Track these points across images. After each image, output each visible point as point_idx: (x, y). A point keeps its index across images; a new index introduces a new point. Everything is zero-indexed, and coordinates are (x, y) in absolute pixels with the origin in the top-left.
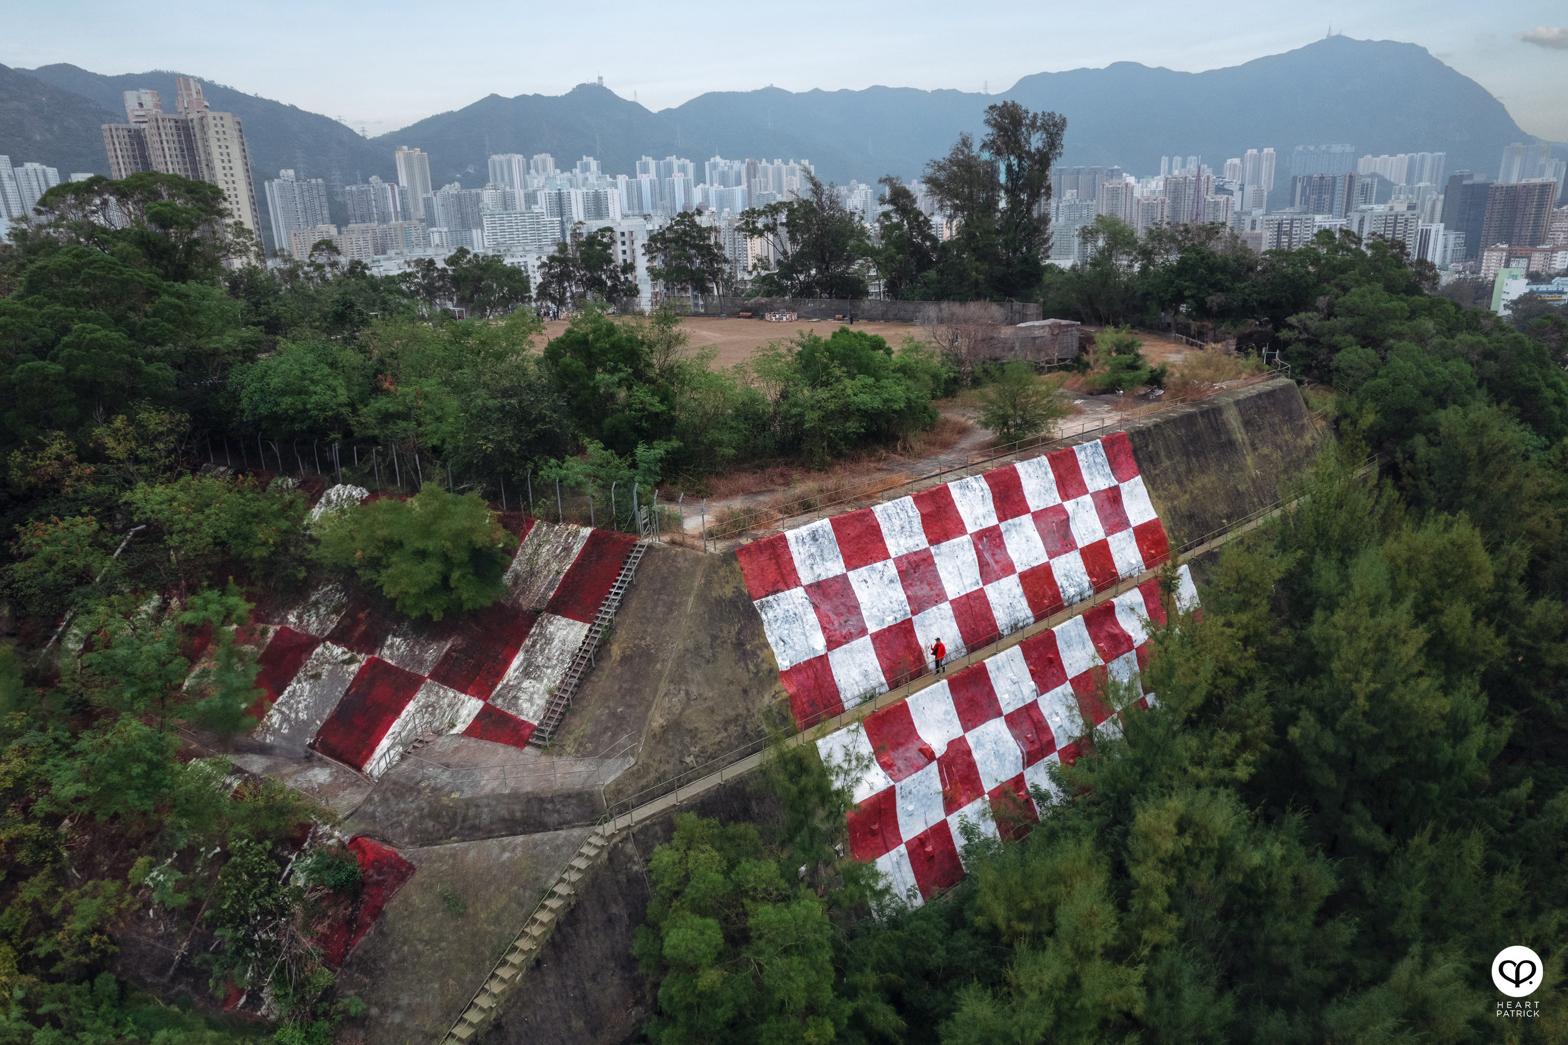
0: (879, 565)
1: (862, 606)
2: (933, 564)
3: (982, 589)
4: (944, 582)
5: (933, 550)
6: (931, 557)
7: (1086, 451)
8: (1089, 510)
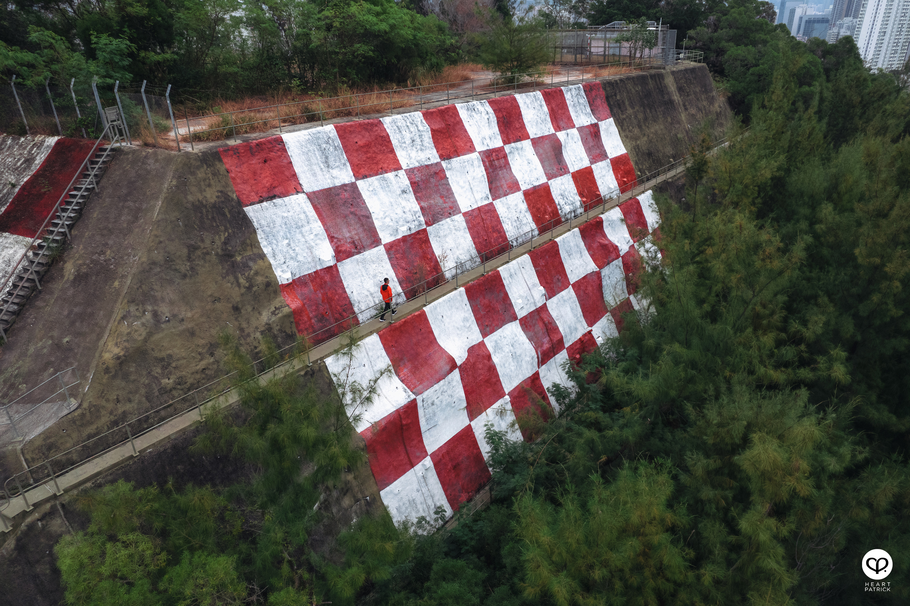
0: (390, 175)
1: (374, 216)
2: (445, 178)
3: (491, 204)
4: (456, 195)
5: (444, 164)
6: (443, 170)
7: (571, 92)
8: (577, 141)
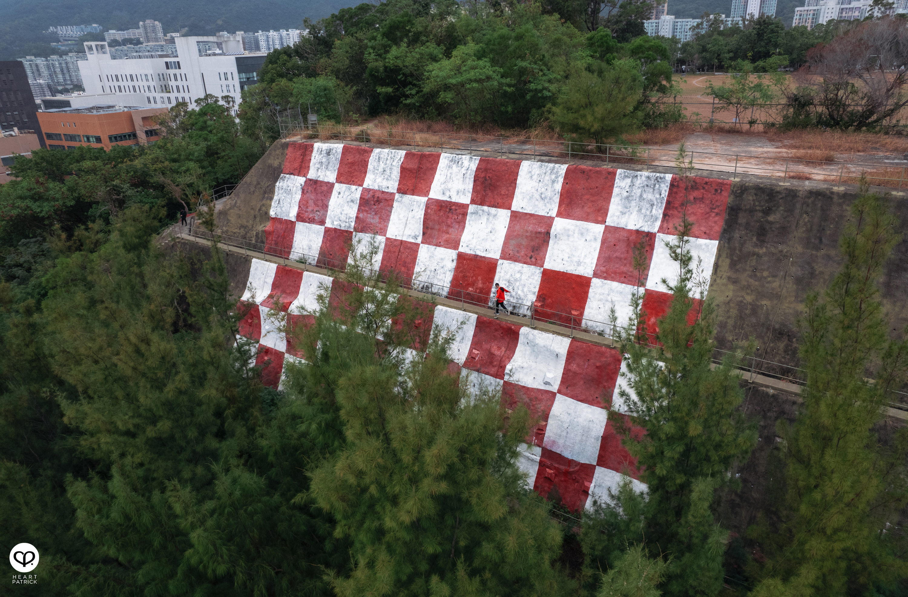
2: (392, 206)
6: (393, 200)
7: (635, 180)
8: (590, 241)
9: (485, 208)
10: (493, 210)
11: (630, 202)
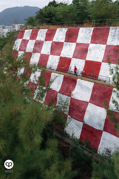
2: (43, 45)
3: (49, 55)
4: (42, 49)
7: (116, 29)
8: (101, 50)
9: (69, 43)
10: (71, 43)
11: (115, 37)
